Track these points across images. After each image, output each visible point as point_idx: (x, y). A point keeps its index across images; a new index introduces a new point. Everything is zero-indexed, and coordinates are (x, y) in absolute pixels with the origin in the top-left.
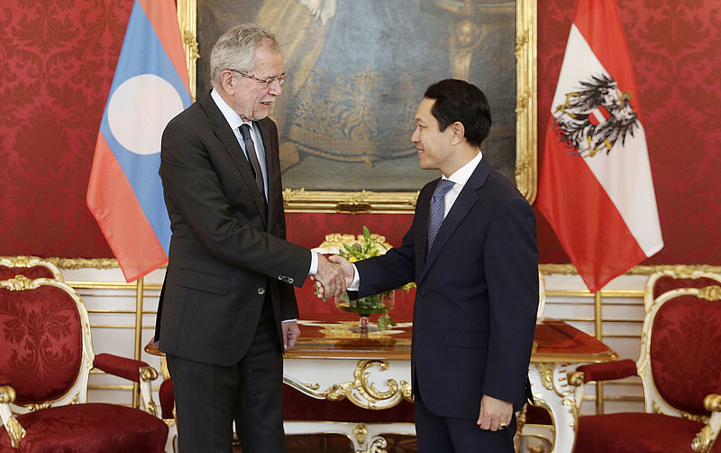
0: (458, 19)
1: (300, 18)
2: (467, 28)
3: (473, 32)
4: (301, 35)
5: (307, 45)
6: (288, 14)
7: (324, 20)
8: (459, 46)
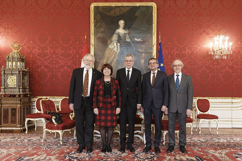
0: (142, 53)
1: (113, 52)
2: (143, 55)
3: (145, 55)
4: (113, 56)
5: (114, 57)
6: (111, 52)
7: (118, 53)
8: (142, 58)
